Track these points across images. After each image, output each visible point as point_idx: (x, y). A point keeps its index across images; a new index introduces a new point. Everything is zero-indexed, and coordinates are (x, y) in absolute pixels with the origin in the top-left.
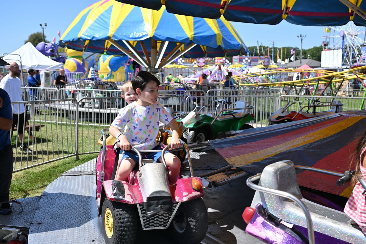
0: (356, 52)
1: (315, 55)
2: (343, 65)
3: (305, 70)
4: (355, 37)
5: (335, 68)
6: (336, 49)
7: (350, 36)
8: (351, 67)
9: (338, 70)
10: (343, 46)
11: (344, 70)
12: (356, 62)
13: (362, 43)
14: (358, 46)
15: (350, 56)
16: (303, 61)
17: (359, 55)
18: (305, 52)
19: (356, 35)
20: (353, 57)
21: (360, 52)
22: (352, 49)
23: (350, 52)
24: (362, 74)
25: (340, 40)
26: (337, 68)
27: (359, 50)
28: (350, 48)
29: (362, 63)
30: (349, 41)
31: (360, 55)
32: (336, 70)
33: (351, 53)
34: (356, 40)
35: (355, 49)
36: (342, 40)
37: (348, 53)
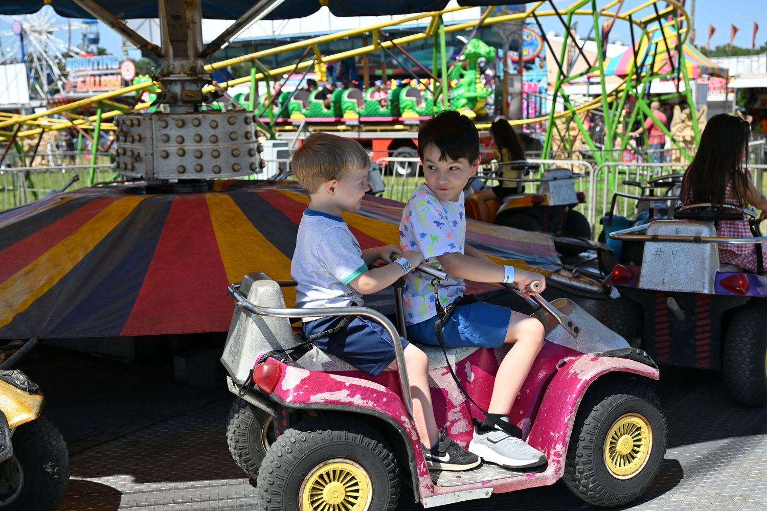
0: (56, 71)
2: (31, 98)
4: (49, 35)
5: (14, 106)
6: (8, 61)
7: (37, 35)
8: (49, 103)
9: (23, 112)
10: (24, 55)
11: (36, 110)
12: (57, 91)
13: (65, 51)
14: (56, 57)
15: (44, 80)
17: (63, 78)
19: (51, 33)
20: (50, 81)
21: (65, 70)
22: (44, 63)
23: (42, 69)
24: (82, 117)
25: (15, 42)
26: (19, 106)
27: (62, 68)
28: (39, 60)
29: (72, 95)
30: (35, 45)
31: (66, 76)
32: (17, 111)
33: (46, 72)
34: (50, 43)
35: (51, 63)
36: (18, 43)
37: (37, 72)
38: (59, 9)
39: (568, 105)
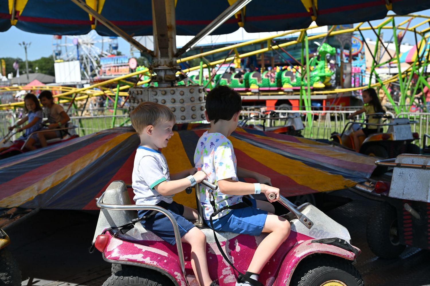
0: (95, 64)
1: (44, 68)
2: (82, 79)
3: (36, 87)
4: (92, 45)
5: (73, 84)
6: (70, 60)
7: (85, 45)
8: (91, 82)
9: (78, 86)
10: (78, 56)
11: (85, 86)
12: (95, 75)
13: (100, 53)
14: (95, 57)
15: (89, 69)
16: (31, 75)
17: (99, 68)
18: (31, 65)
19: (93, 44)
20: (92, 70)
21: (99, 64)
22: (89, 60)
23: (88, 63)
24: (109, 89)
25: (74, 49)
26: (76, 83)
27: (98, 63)
28: (86, 58)
29: (103, 77)
30: (84, 50)
31: (100, 67)
32: (74, 86)
33: (90, 65)
34: (92, 49)
35: (92, 60)
36: (76, 50)
37: (85, 65)
38: (99, 32)
39: (378, 79)
